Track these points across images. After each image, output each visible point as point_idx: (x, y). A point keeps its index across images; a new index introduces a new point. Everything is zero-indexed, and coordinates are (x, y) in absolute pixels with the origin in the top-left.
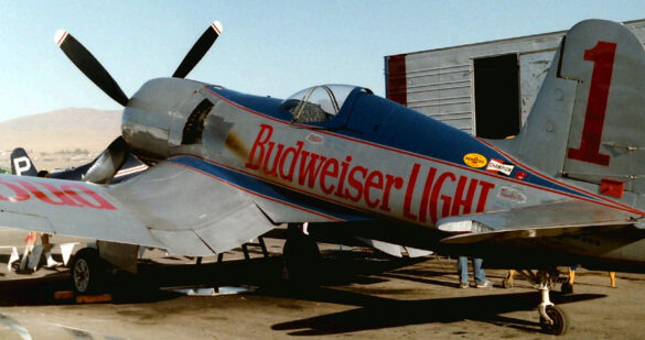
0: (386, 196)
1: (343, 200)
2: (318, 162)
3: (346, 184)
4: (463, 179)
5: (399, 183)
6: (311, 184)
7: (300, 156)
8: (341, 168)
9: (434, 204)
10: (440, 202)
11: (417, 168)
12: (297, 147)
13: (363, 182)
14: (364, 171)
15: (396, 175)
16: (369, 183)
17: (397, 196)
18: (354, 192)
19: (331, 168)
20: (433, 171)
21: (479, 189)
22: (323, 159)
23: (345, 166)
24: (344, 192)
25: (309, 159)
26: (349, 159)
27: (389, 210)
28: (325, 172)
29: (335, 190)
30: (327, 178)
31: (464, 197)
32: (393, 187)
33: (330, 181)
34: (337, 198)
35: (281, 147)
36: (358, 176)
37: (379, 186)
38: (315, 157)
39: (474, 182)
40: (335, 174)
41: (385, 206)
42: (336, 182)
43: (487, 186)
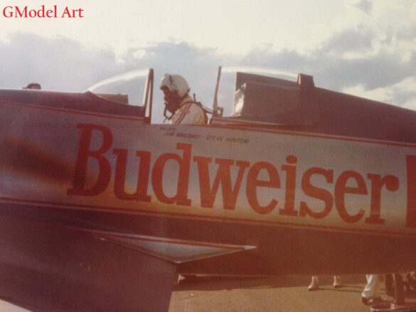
1: (299, 219)
2: (234, 171)
3: (300, 196)
6: (230, 203)
7: (193, 164)
8: (282, 174)
12: (181, 153)
13: (331, 188)
14: (328, 174)
15: (384, 173)
16: (341, 189)
18: (317, 205)
19: (264, 175)
22: (243, 165)
23: (291, 172)
24: (297, 207)
25: (213, 169)
26: (292, 159)
27: (382, 222)
28: (253, 183)
29: (281, 205)
30: (260, 189)
32: (384, 190)
33: (265, 196)
34: (286, 218)
36: (318, 181)
37: (361, 190)
38: (225, 164)
40: (274, 183)
41: (375, 219)
42: (279, 194)
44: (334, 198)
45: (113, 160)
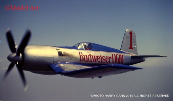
2: (96, 57)
5: (111, 57)
6: (96, 61)
7: (91, 57)
8: (100, 57)
11: (112, 54)
14: (105, 57)
22: (96, 56)
23: (101, 57)
25: (94, 57)
28: (98, 59)
29: (101, 61)
30: (99, 59)
33: (99, 60)
34: (101, 63)
35: (86, 56)
36: (104, 58)
38: (94, 56)
40: (100, 58)
41: (110, 62)
43: (123, 55)
44: (106, 60)
45: (83, 56)
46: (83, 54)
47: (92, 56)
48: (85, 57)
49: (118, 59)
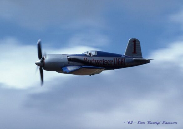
0: (111, 63)
3: (104, 63)
4: (121, 59)
5: (112, 61)
9: (118, 63)
10: (119, 62)
11: (114, 59)
12: (93, 60)
14: (107, 61)
15: (112, 60)
16: (108, 62)
17: (113, 63)
19: (101, 61)
20: (117, 59)
21: (124, 60)
22: (99, 60)
23: (103, 61)
25: (96, 61)
27: (112, 65)
28: (100, 62)
31: (122, 61)
36: (106, 61)
38: (97, 60)
39: (123, 59)
42: (102, 63)
43: (124, 59)
44: (107, 63)
45: (87, 61)
46: (88, 59)
47: (95, 60)
48: (89, 61)
49: (120, 62)
